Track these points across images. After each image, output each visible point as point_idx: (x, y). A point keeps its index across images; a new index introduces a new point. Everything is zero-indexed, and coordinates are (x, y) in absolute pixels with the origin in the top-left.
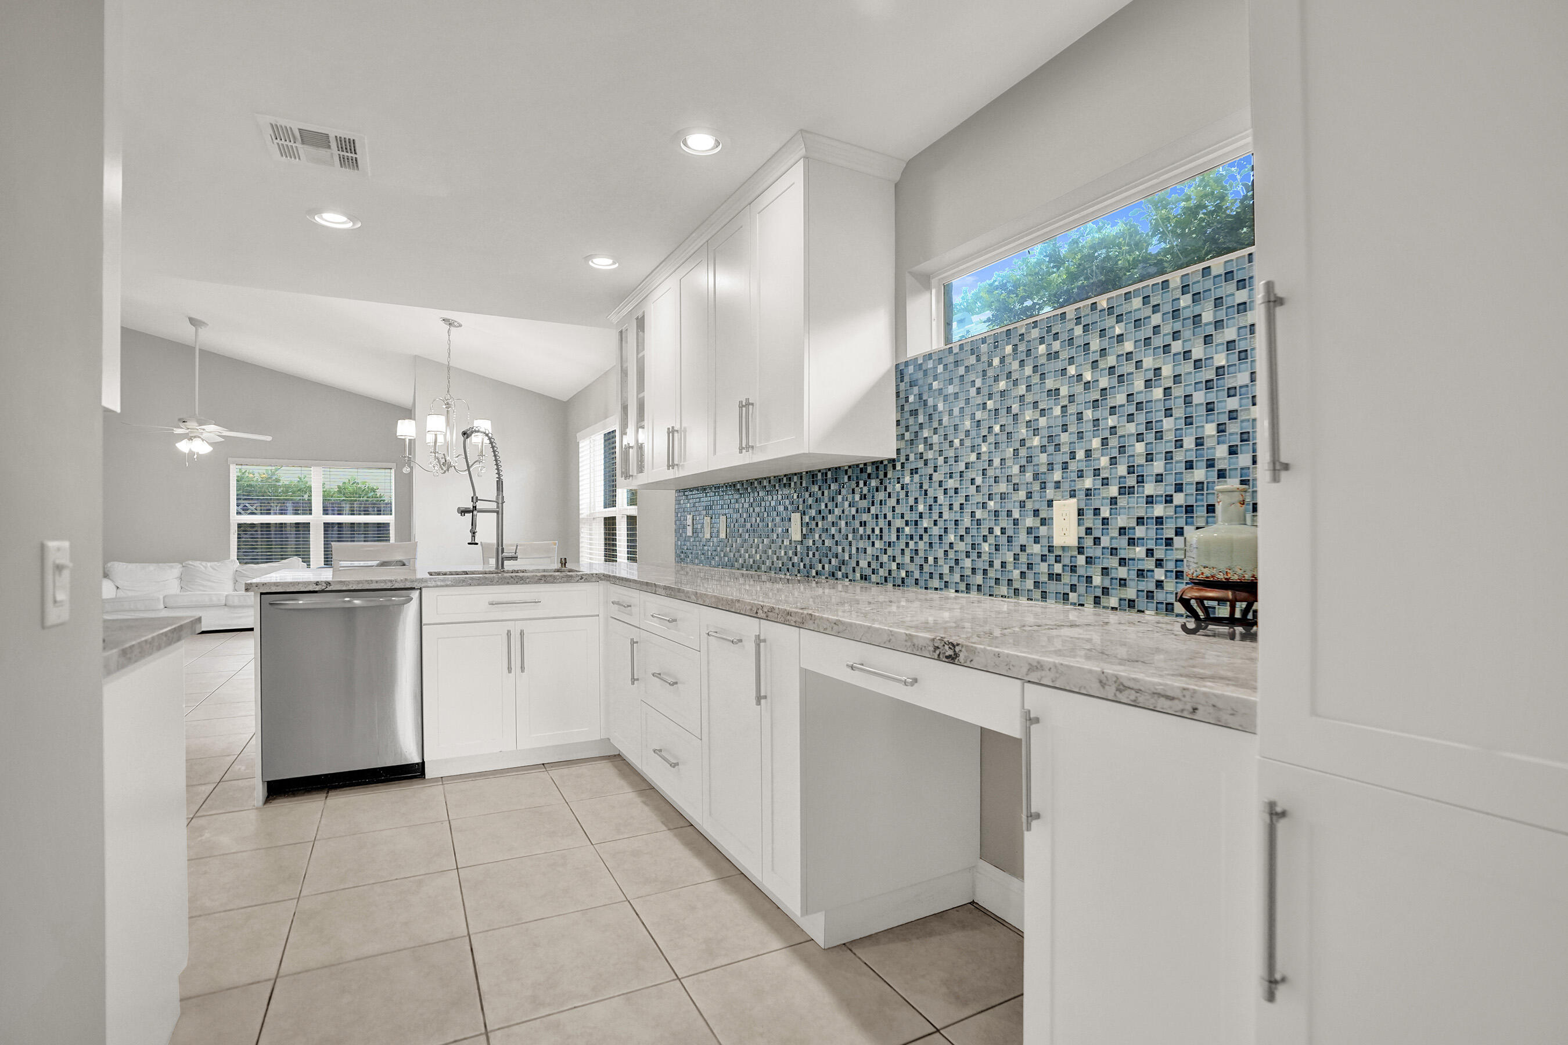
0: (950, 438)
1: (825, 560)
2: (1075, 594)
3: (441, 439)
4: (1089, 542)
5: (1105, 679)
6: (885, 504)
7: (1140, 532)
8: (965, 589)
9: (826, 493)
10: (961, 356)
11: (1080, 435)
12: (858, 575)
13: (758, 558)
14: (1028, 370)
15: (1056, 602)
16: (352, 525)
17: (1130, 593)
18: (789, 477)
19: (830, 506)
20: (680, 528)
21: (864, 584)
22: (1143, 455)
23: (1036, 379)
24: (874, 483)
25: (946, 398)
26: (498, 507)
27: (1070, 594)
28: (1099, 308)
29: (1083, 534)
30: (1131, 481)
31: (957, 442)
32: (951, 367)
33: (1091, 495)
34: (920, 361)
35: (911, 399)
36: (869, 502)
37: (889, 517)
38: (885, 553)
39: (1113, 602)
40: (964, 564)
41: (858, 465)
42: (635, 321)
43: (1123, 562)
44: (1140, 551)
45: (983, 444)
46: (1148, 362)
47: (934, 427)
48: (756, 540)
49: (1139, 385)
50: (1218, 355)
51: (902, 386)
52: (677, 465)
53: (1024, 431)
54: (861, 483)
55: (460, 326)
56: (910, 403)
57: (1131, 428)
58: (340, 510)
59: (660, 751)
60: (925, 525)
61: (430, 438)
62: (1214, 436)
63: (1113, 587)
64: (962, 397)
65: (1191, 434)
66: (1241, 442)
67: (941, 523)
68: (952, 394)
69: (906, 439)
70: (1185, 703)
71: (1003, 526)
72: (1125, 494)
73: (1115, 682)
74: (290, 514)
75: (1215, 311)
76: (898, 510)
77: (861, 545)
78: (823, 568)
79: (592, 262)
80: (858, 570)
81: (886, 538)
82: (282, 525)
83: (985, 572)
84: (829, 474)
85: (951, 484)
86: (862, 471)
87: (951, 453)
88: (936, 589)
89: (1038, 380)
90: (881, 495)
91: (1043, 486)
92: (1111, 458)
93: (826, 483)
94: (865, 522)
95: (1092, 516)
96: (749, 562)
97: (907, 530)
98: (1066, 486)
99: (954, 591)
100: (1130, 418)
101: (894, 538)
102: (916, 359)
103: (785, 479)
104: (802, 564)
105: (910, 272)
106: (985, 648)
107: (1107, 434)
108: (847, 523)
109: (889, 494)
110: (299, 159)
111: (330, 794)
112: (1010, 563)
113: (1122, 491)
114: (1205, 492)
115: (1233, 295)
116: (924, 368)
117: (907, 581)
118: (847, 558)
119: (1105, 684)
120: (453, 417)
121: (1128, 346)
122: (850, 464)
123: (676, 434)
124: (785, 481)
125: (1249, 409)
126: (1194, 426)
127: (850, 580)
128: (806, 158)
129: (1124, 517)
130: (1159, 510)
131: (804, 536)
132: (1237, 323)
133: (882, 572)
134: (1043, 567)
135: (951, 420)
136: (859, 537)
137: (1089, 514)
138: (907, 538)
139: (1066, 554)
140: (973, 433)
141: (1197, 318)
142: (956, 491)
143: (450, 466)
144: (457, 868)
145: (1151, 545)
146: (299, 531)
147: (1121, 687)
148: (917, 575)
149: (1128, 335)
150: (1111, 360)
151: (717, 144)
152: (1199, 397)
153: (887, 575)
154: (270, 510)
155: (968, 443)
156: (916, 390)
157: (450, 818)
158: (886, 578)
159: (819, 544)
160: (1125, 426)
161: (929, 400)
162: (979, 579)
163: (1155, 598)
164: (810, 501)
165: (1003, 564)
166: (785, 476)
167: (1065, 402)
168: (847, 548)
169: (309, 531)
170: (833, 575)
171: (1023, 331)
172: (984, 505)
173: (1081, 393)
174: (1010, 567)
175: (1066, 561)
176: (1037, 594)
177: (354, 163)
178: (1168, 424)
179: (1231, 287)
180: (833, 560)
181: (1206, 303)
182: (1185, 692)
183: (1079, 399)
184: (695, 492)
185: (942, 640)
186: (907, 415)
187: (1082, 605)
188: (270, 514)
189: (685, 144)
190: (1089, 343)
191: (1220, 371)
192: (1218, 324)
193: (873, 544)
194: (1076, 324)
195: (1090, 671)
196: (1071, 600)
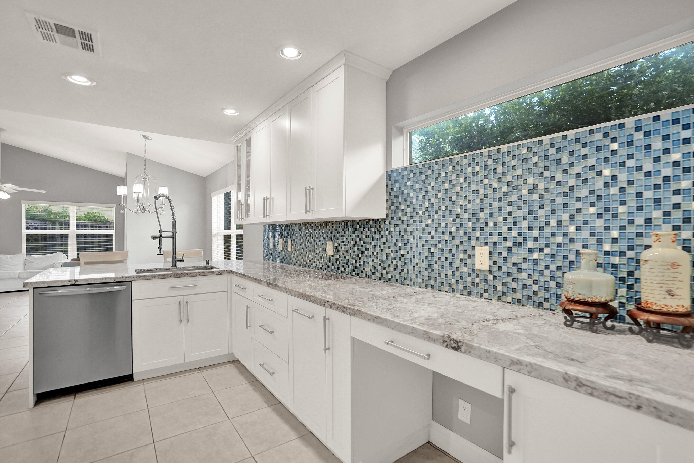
0: (417, 210)
1: (345, 266)
2: (487, 294)
3: (141, 196)
4: (495, 268)
5: (568, 377)
6: (380, 241)
7: (524, 266)
8: (424, 286)
9: (347, 233)
10: (423, 170)
11: (491, 215)
12: (364, 275)
13: (309, 262)
14: (461, 180)
15: (476, 297)
16: (92, 235)
17: (519, 296)
18: (326, 223)
19: (349, 239)
20: (266, 244)
21: (367, 279)
22: (527, 227)
23: (466, 184)
24: (373, 230)
25: (414, 190)
26: (173, 235)
27: (484, 293)
28: (502, 151)
29: (492, 264)
30: (520, 240)
31: (420, 213)
32: (417, 175)
33: (497, 245)
34: (400, 171)
35: (395, 189)
36: (370, 239)
37: (382, 247)
38: (380, 265)
39: (509, 299)
40: (424, 274)
41: (364, 221)
42: (245, 142)
43: (514, 280)
44: (524, 275)
45: (435, 215)
46: (530, 181)
47: (408, 204)
48: (307, 253)
49: (524, 192)
50: (571, 180)
51: (390, 183)
52: (269, 216)
53: (459, 210)
54: (366, 230)
55: (152, 139)
56: (394, 192)
57: (520, 213)
58: (86, 228)
59: (263, 364)
60: (402, 253)
61: (135, 196)
62: (567, 221)
63: (509, 292)
64: (424, 190)
65: (555, 219)
66: (583, 224)
67: (411, 253)
68: (418, 189)
69: (392, 209)
70: (631, 402)
71: (447, 257)
72: (516, 246)
73: (576, 380)
74: (58, 229)
75: (569, 158)
76: (387, 244)
77: (366, 260)
78: (345, 269)
79: (225, 111)
80: (364, 272)
81: (380, 258)
82: (53, 235)
83: (436, 279)
84: (349, 224)
85: (417, 233)
86: (366, 223)
87: (417, 218)
88: (408, 285)
89: (467, 185)
90: (377, 236)
91: (469, 238)
92: (508, 227)
93: (347, 228)
94: (368, 249)
95: (497, 256)
96: (304, 263)
97: (392, 255)
98: (482, 239)
99: (418, 287)
100: (519, 209)
101: (384, 258)
102: (397, 170)
103: (324, 224)
104: (333, 267)
105: (394, 126)
106: (479, 346)
107: (506, 215)
108: (358, 248)
109: (382, 236)
110: (56, 42)
111: (77, 396)
112: (450, 275)
113: (514, 244)
114: (562, 248)
115: (580, 150)
116: (402, 174)
117: (392, 280)
118: (358, 265)
119: (568, 381)
120: (148, 185)
121: (519, 172)
122: (360, 219)
123: (268, 200)
124: (324, 225)
125: (588, 209)
126: (556, 215)
127: (360, 277)
128: (345, 65)
129: (516, 257)
130: (535, 256)
131: (334, 253)
132: (581, 164)
133: (378, 274)
134: (469, 279)
135: (417, 201)
136: (365, 256)
137: (495, 255)
138: (391, 259)
139: (482, 273)
140: (430, 209)
141: (559, 161)
142: (420, 237)
143: (146, 210)
144: (154, 442)
145: (531, 272)
146: (63, 238)
147: (581, 384)
148: (397, 277)
149: (518, 166)
150: (509, 178)
151: (299, 53)
152: (560, 200)
153: (380, 276)
154: (46, 227)
155: (427, 213)
156: (397, 185)
157: (149, 408)
158: (380, 277)
159: (343, 258)
160: (516, 212)
161: (405, 190)
162: (432, 282)
163: (533, 299)
164: (338, 236)
165: (446, 276)
166: (324, 222)
167: (482, 197)
168: (358, 261)
169: (68, 238)
170: (350, 273)
171: (459, 160)
172: (436, 246)
173: (491, 194)
174: (450, 277)
175: (482, 277)
176: (465, 292)
177: (91, 49)
178: (541, 213)
179: (579, 146)
180: (350, 266)
181: (564, 153)
182: (631, 396)
183: (490, 196)
184: (274, 226)
185: (449, 336)
186: (392, 197)
187: (491, 300)
188: (46, 229)
189: (282, 53)
190: (496, 169)
191: (572, 188)
192: (571, 165)
193: (373, 260)
194: (489, 159)
195: (557, 372)
196: (484, 297)
